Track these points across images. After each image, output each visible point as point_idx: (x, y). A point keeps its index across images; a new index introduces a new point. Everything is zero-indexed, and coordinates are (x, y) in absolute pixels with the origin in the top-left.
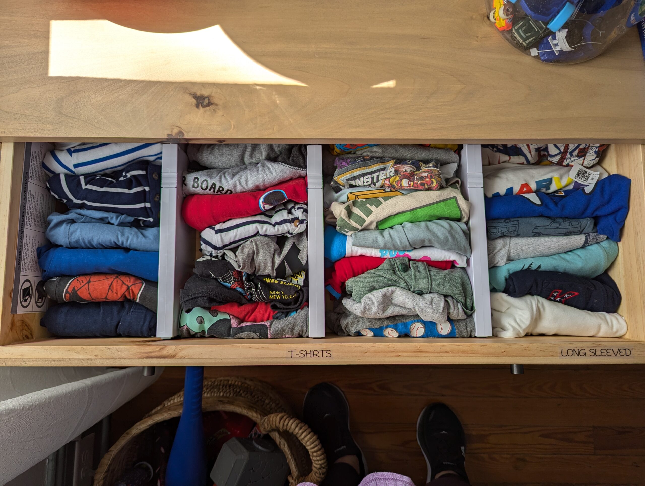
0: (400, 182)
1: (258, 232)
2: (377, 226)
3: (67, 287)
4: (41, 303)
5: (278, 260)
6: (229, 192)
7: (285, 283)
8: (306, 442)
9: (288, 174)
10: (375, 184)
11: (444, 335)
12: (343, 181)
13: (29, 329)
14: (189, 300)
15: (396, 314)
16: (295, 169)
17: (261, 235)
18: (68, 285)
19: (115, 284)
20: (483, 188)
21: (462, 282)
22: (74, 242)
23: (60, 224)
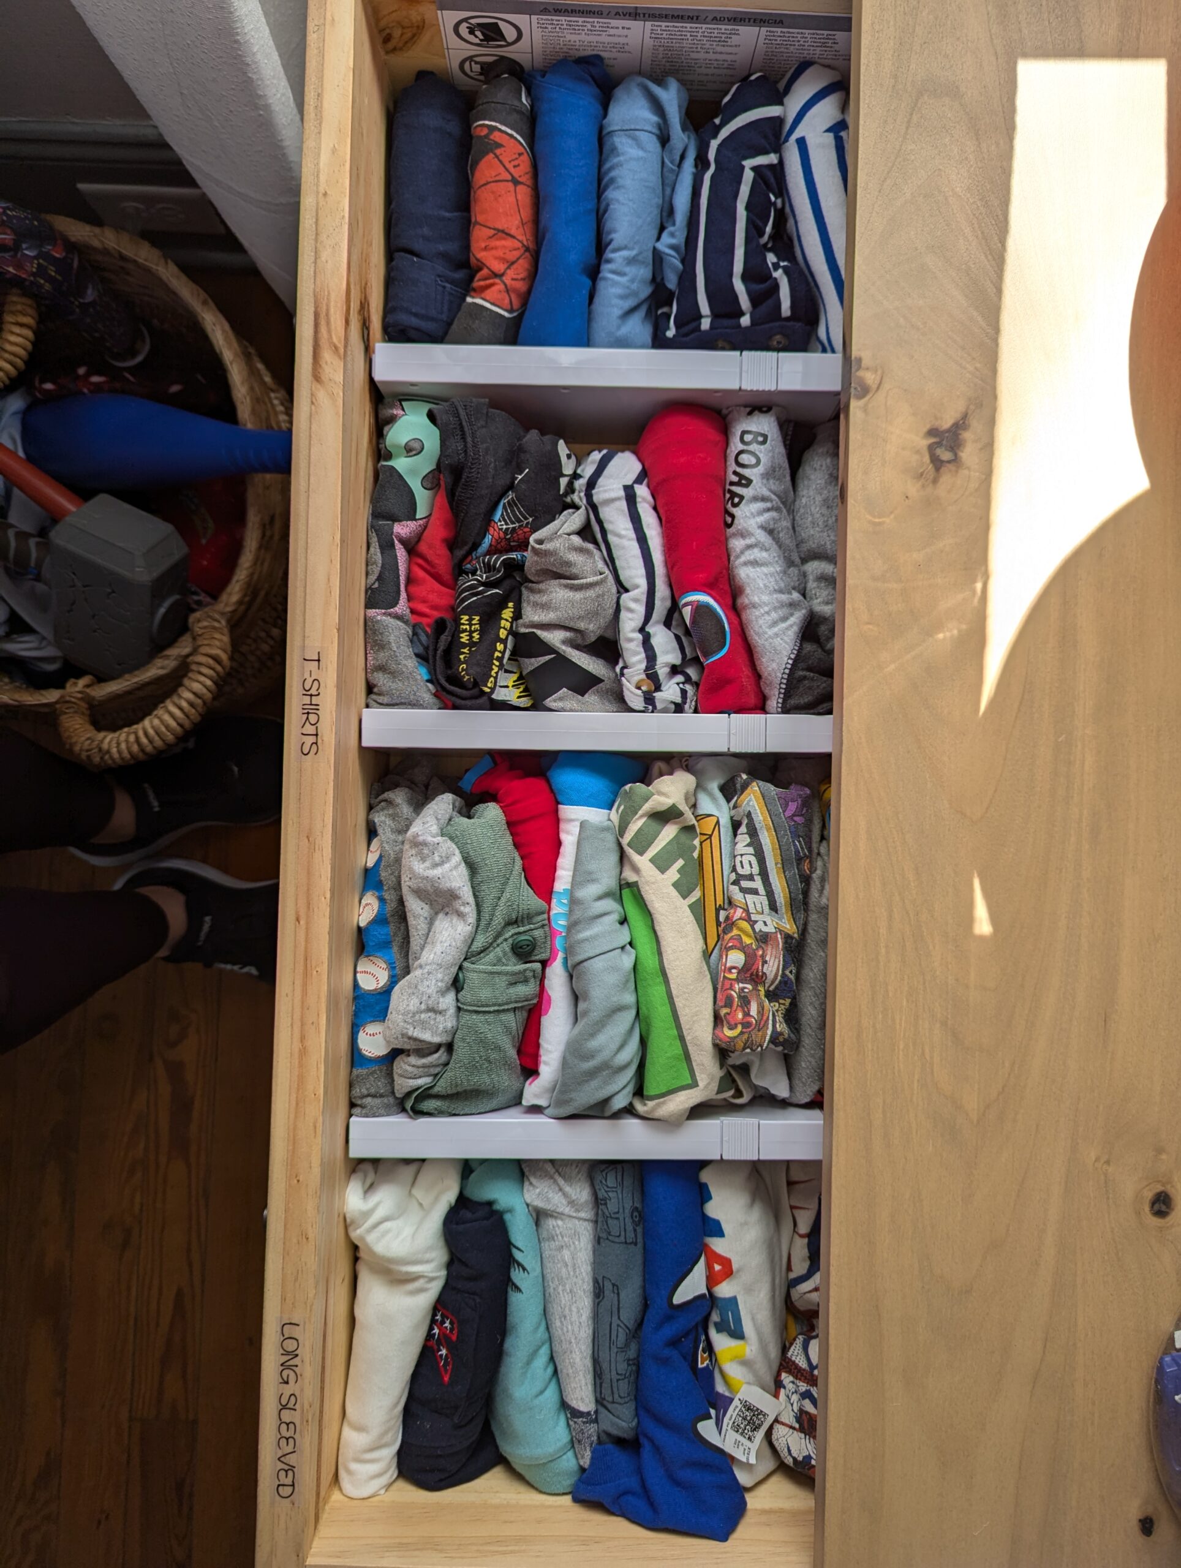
0: (738, 945)
1: (627, 591)
2: (629, 885)
3: (503, 128)
4: (471, 71)
5: (555, 638)
6: (729, 520)
7: (500, 655)
8: (159, 718)
9: (768, 666)
10: (736, 883)
11: (357, 1038)
12: (748, 803)
13: (406, 43)
14: (460, 420)
15: (409, 923)
16: (781, 683)
17: (618, 599)
18: (509, 131)
19: (509, 243)
20: (719, 1158)
21: (484, 1091)
22: (613, 144)
23: (658, 107)
